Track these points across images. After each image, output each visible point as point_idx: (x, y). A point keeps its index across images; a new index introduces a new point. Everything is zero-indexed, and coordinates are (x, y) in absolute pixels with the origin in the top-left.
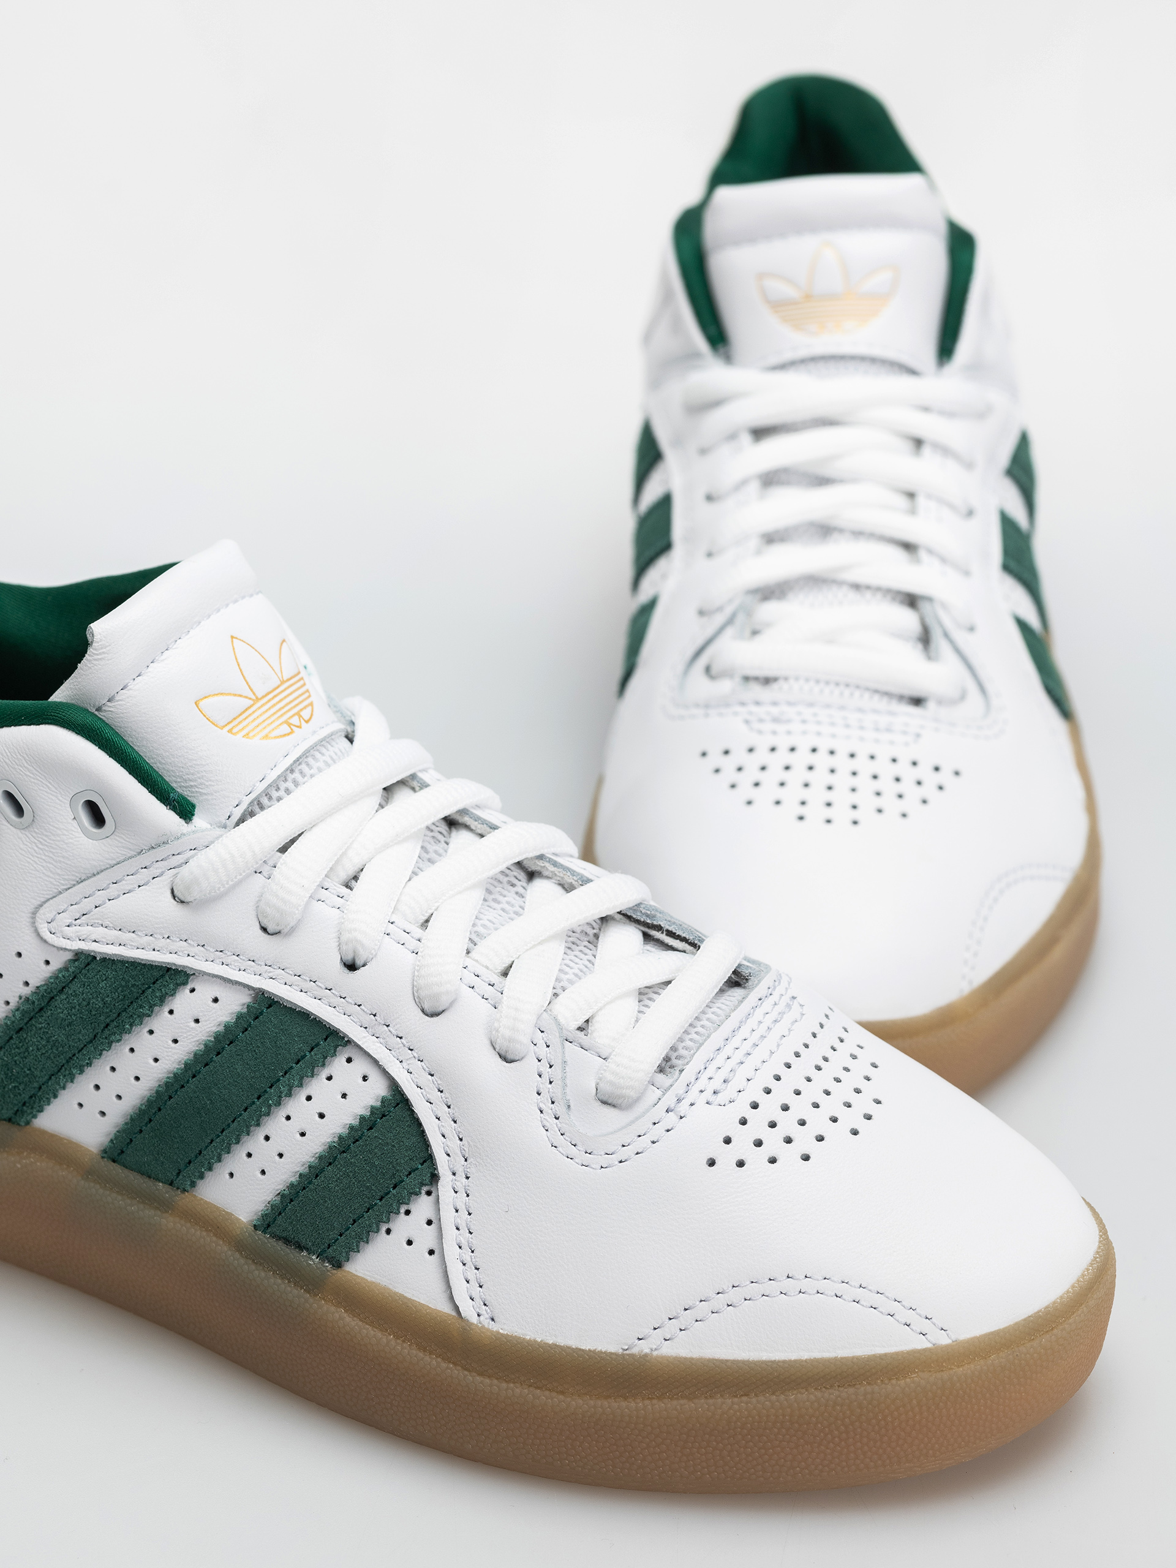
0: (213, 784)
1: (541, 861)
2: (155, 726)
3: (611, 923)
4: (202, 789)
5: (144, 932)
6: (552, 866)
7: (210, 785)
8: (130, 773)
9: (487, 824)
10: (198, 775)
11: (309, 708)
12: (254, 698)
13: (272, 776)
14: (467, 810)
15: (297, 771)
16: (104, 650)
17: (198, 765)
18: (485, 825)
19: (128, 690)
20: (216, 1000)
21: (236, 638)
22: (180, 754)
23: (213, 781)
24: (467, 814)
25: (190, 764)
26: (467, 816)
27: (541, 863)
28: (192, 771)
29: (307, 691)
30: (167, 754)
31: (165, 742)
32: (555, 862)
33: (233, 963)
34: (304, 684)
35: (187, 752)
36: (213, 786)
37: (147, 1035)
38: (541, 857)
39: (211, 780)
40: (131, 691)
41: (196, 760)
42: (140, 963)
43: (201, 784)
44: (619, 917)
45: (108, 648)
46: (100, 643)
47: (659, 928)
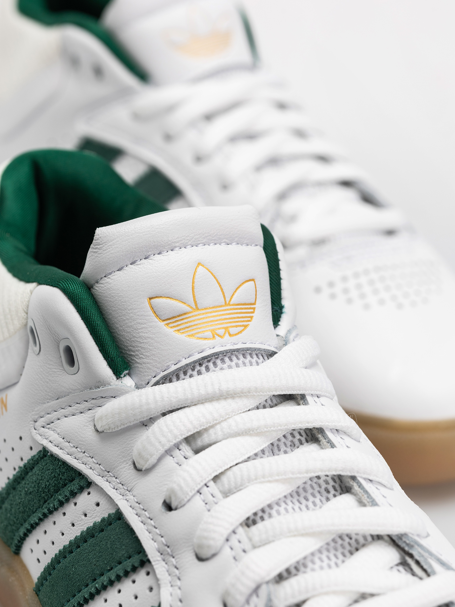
0: (144, 357)
1: (352, 481)
2: (117, 307)
3: (380, 542)
4: (137, 359)
5: (73, 444)
6: (358, 487)
7: (142, 358)
8: (91, 334)
9: (330, 444)
10: (136, 349)
11: (243, 328)
12: (194, 307)
13: (184, 362)
14: (323, 430)
15: (204, 366)
16: (98, 247)
17: (137, 341)
18: (329, 444)
19: (108, 278)
20: (98, 505)
21: (203, 266)
22: (128, 331)
23: (144, 356)
24: (322, 433)
25: (133, 339)
26: (322, 434)
27: (352, 483)
28: (133, 345)
29: (251, 317)
30: (121, 328)
31: (121, 320)
32: (361, 484)
33: (112, 482)
34: (253, 313)
35: (133, 331)
36: (143, 358)
37: (62, 515)
38: (354, 478)
39: (143, 354)
40: (109, 279)
41: (137, 338)
42: (68, 465)
43: (137, 355)
44: (387, 538)
45: (101, 246)
46: (97, 241)
47: (411, 556)
